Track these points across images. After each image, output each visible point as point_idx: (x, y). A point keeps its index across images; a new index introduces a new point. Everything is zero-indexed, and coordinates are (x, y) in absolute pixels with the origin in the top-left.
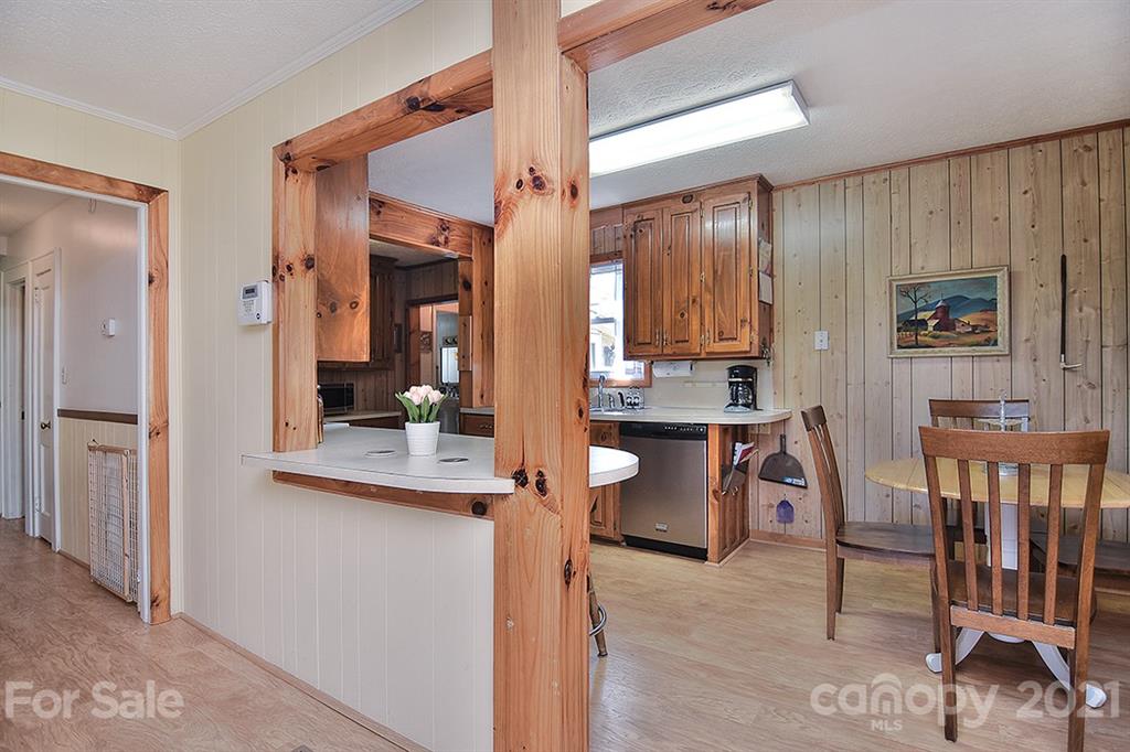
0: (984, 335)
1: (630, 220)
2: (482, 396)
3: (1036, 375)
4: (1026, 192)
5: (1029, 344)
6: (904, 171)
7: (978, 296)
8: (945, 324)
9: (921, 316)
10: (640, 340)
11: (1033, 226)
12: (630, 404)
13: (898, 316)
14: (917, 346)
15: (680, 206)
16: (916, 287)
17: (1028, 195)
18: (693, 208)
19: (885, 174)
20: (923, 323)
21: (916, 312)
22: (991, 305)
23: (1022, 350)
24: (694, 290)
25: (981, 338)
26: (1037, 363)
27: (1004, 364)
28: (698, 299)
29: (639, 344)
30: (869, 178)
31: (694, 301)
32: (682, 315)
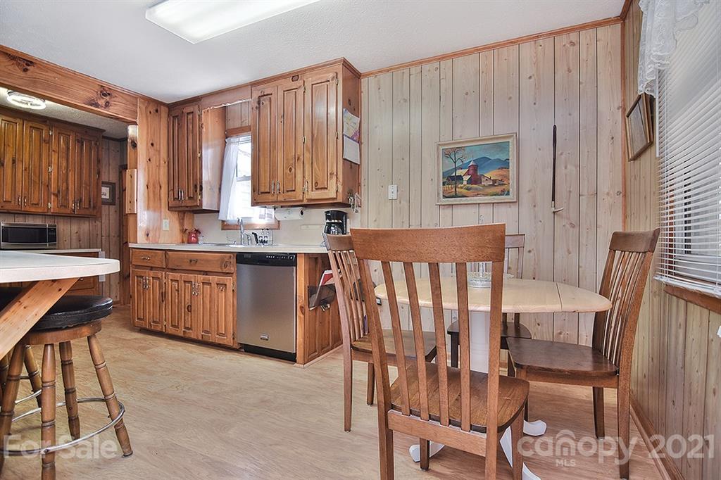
0: (500, 186)
1: (256, 95)
2: (148, 235)
3: (535, 218)
4: (530, 77)
5: (530, 194)
6: (449, 62)
7: (497, 157)
8: (475, 180)
9: (459, 173)
10: (262, 190)
11: (535, 104)
12: (262, 242)
13: (443, 173)
14: (456, 196)
15: (289, 84)
16: (456, 150)
17: (532, 80)
18: (299, 85)
19: (436, 64)
20: (460, 178)
21: (456, 169)
22: (505, 164)
23: (525, 198)
24: (299, 150)
25: (498, 189)
26: (536, 208)
27: (514, 208)
28: (302, 157)
29: (262, 193)
30: (426, 67)
31: (298, 159)
32: (290, 170)
